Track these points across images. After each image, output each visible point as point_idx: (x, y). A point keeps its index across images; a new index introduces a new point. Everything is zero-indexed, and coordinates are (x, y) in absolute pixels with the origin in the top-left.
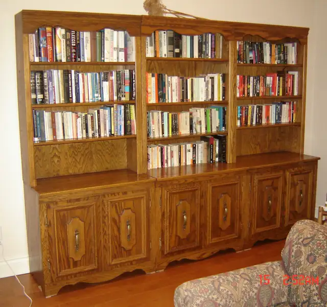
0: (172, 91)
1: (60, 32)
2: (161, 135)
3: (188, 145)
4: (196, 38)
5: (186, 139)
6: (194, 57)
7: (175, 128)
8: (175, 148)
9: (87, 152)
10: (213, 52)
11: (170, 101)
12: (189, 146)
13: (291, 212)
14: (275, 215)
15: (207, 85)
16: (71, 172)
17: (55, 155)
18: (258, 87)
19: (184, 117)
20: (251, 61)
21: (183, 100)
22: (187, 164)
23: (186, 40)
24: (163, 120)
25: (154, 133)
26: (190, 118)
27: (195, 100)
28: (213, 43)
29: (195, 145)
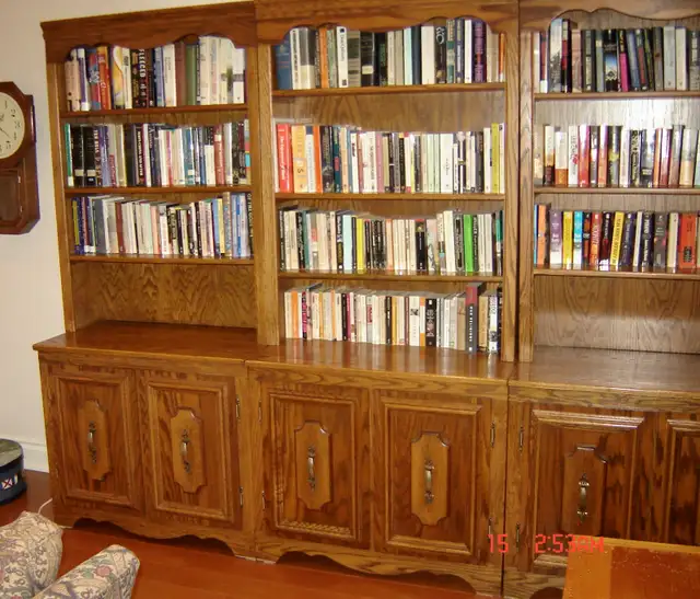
0: (361, 166)
1: (120, 54)
2: (335, 268)
3: (411, 298)
4: (428, 34)
5: (405, 284)
6: (424, 82)
7: (377, 254)
8: (377, 301)
9: (204, 284)
10: (479, 66)
11: (356, 190)
12: (416, 301)
16: (177, 318)
17: (149, 282)
19: (399, 234)
20: (612, 85)
21: (391, 189)
22: (412, 344)
23: (398, 47)
24: (339, 233)
25: (316, 259)
26: (417, 235)
27: (428, 188)
28: (479, 41)
29: (435, 301)
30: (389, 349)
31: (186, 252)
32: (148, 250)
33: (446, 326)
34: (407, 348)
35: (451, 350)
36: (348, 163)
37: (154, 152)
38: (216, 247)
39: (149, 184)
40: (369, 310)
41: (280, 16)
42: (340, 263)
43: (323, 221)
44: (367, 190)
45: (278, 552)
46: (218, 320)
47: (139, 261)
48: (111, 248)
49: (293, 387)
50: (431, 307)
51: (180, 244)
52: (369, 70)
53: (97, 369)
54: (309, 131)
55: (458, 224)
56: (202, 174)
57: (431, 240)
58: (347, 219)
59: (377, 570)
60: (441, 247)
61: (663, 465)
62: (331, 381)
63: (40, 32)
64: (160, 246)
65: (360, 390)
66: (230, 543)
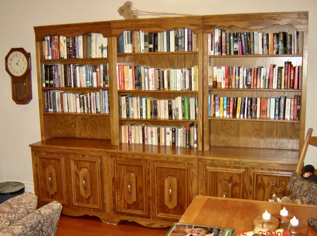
0: (149, 80)
1: (63, 39)
2: (139, 117)
3: (167, 128)
4: (172, 34)
5: (165, 123)
6: (171, 51)
7: (155, 112)
8: (155, 129)
9: (93, 123)
10: (190, 45)
11: (147, 89)
12: (168, 129)
15: (184, 76)
16: (83, 136)
17: (73, 122)
18: (250, 78)
19: (162, 105)
21: (160, 89)
22: (167, 145)
23: (162, 38)
24: (141, 104)
25: (133, 114)
26: (169, 105)
27: (172, 89)
28: (190, 36)
29: (175, 129)
30: (159, 146)
31: (86, 111)
32: (72, 110)
33: (179, 138)
34: (165, 146)
35: (181, 147)
36: (144, 79)
37: (75, 74)
38: (97, 109)
39: (73, 86)
40: (152, 132)
41: (119, 27)
42: (141, 115)
43: (135, 100)
44: (151, 89)
45: (118, 220)
46: (98, 137)
47: (69, 114)
48: (59, 110)
49: (123, 160)
50: (174, 132)
51: (84, 108)
52: (151, 46)
53: (53, 153)
54: (130, 68)
55: (183, 102)
56: (92, 82)
57: (173, 107)
58: (144, 99)
60: (177, 110)
61: (252, 186)
62: (137, 157)
63: (33, 30)
64: (76, 109)
65: (146, 160)
66: (101, 218)
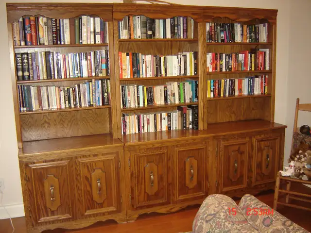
0: (146, 67)
1: (42, 20)
2: (137, 106)
3: (163, 114)
4: (168, 21)
5: (161, 109)
6: (167, 38)
7: (151, 99)
8: (151, 117)
9: (73, 119)
10: (185, 33)
11: (144, 76)
12: (164, 115)
13: (257, 173)
14: (242, 176)
15: (180, 62)
16: (59, 135)
17: (45, 122)
18: (231, 62)
19: (158, 91)
20: (223, 40)
21: (157, 75)
22: (163, 130)
23: (159, 24)
24: (138, 93)
25: (130, 103)
26: (164, 91)
27: (169, 75)
28: (185, 24)
29: (170, 114)
30: (156, 133)
31: (73, 106)
33: (174, 122)
35: (176, 130)
36: (142, 67)
38: (89, 102)
39: (56, 77)
40: (148, 120)
42: (139, 104)
43: (132, 89)
44: (149, 76)
48: (35, 107)
49: (143, 151)
50: (169, 116)
51: (69, 103)
52: (150, 33)
54: (128, 54)
55: (179, 86)
57: (169, 93)
58: (141, 87)
59: (173, 210)
60: (174, 95)
64: (60, 104)
66: (117, 219)
